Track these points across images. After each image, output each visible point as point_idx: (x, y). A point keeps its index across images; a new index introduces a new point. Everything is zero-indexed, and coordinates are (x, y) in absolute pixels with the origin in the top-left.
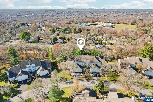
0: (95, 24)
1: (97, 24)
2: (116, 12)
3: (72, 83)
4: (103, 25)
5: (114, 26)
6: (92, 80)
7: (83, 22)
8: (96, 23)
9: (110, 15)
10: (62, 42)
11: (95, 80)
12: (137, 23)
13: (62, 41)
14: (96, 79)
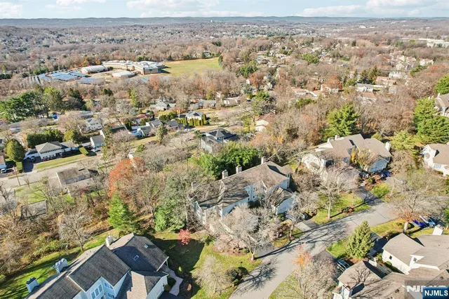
0: (104, 71)
1: (111, 69)
2: (135, 28)
3: (271, 270)
4: (131, 69)
5: (164, 69)
6: (305, 235)
7: (56, 68)
8: (106, 65)
9: (122, 37)
10: (57, 152)
11: (307, 232)
12: (213, 55)
13: (57, 147)
14: (309, 229)
